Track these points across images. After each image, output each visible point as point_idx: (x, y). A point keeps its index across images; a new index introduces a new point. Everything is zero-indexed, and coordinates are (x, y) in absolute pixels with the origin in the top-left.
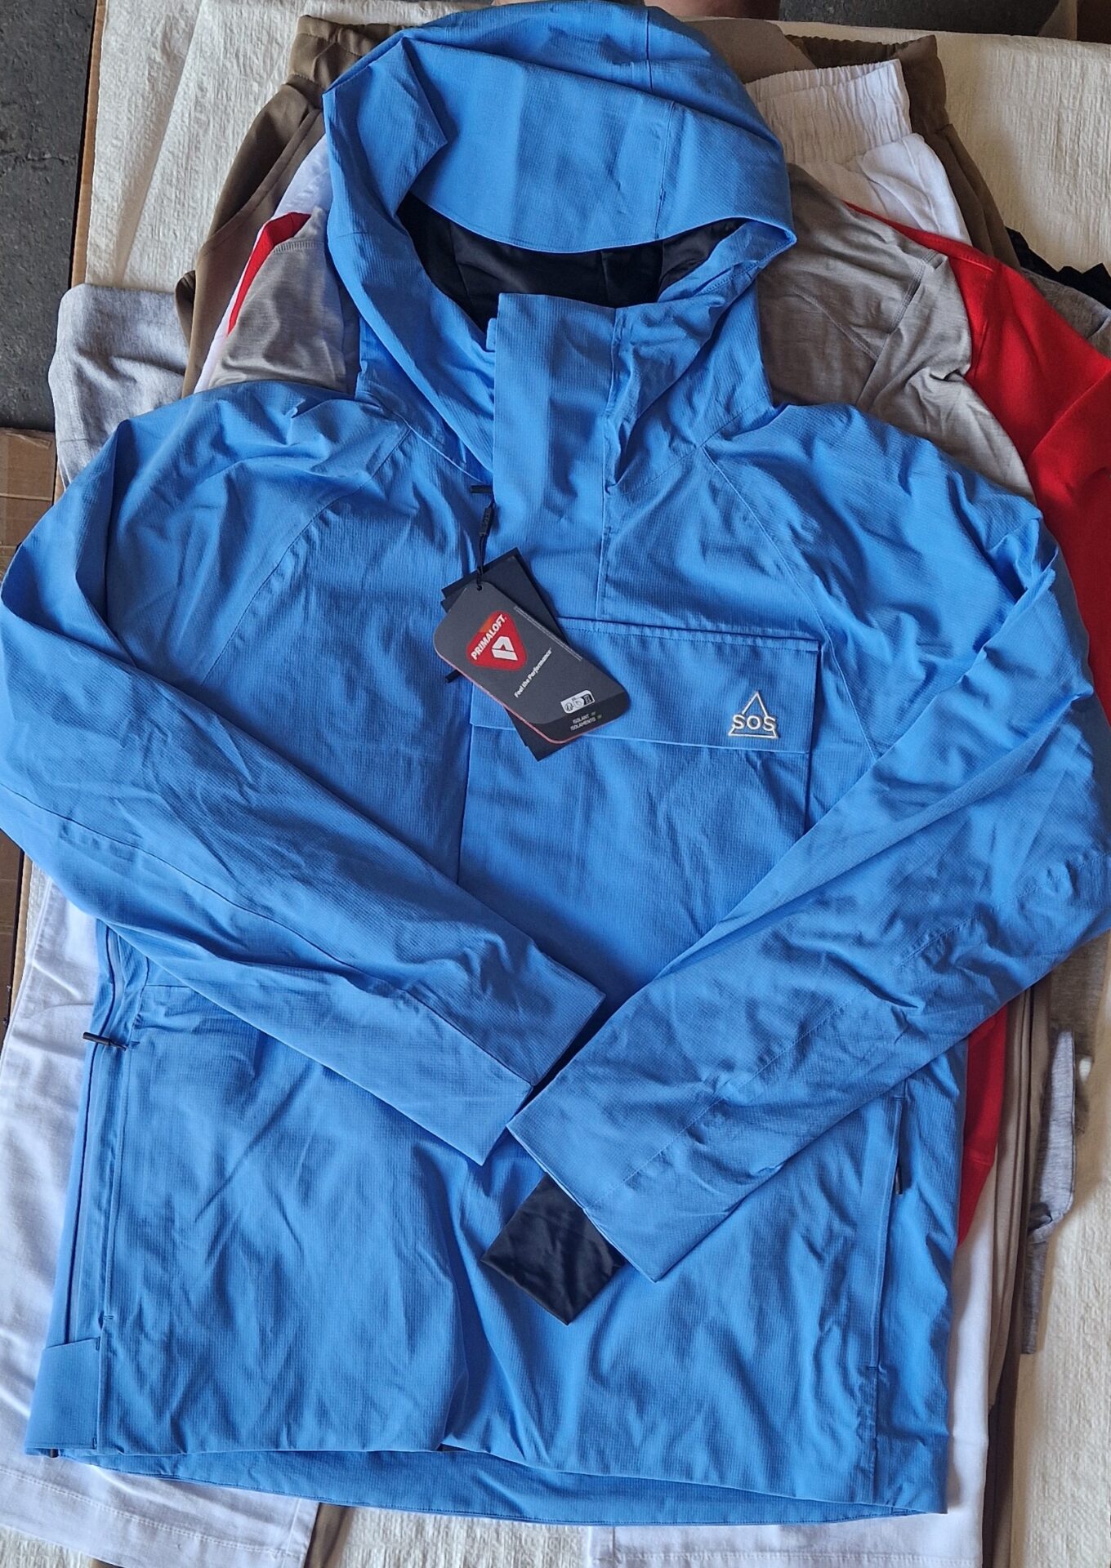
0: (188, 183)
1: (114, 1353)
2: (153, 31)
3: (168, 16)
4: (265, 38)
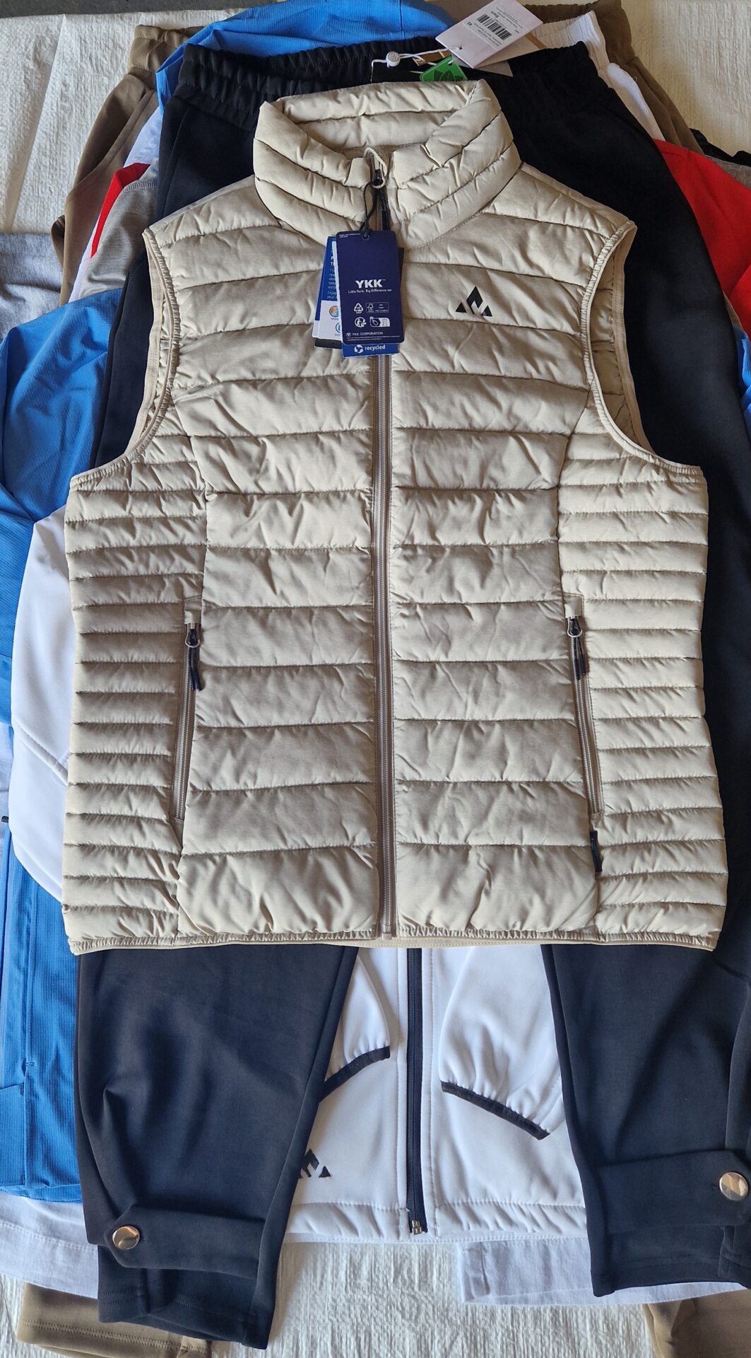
1: (36, 1096)
2: (26, 48)
3: (38, 37)
4: (111, 45)
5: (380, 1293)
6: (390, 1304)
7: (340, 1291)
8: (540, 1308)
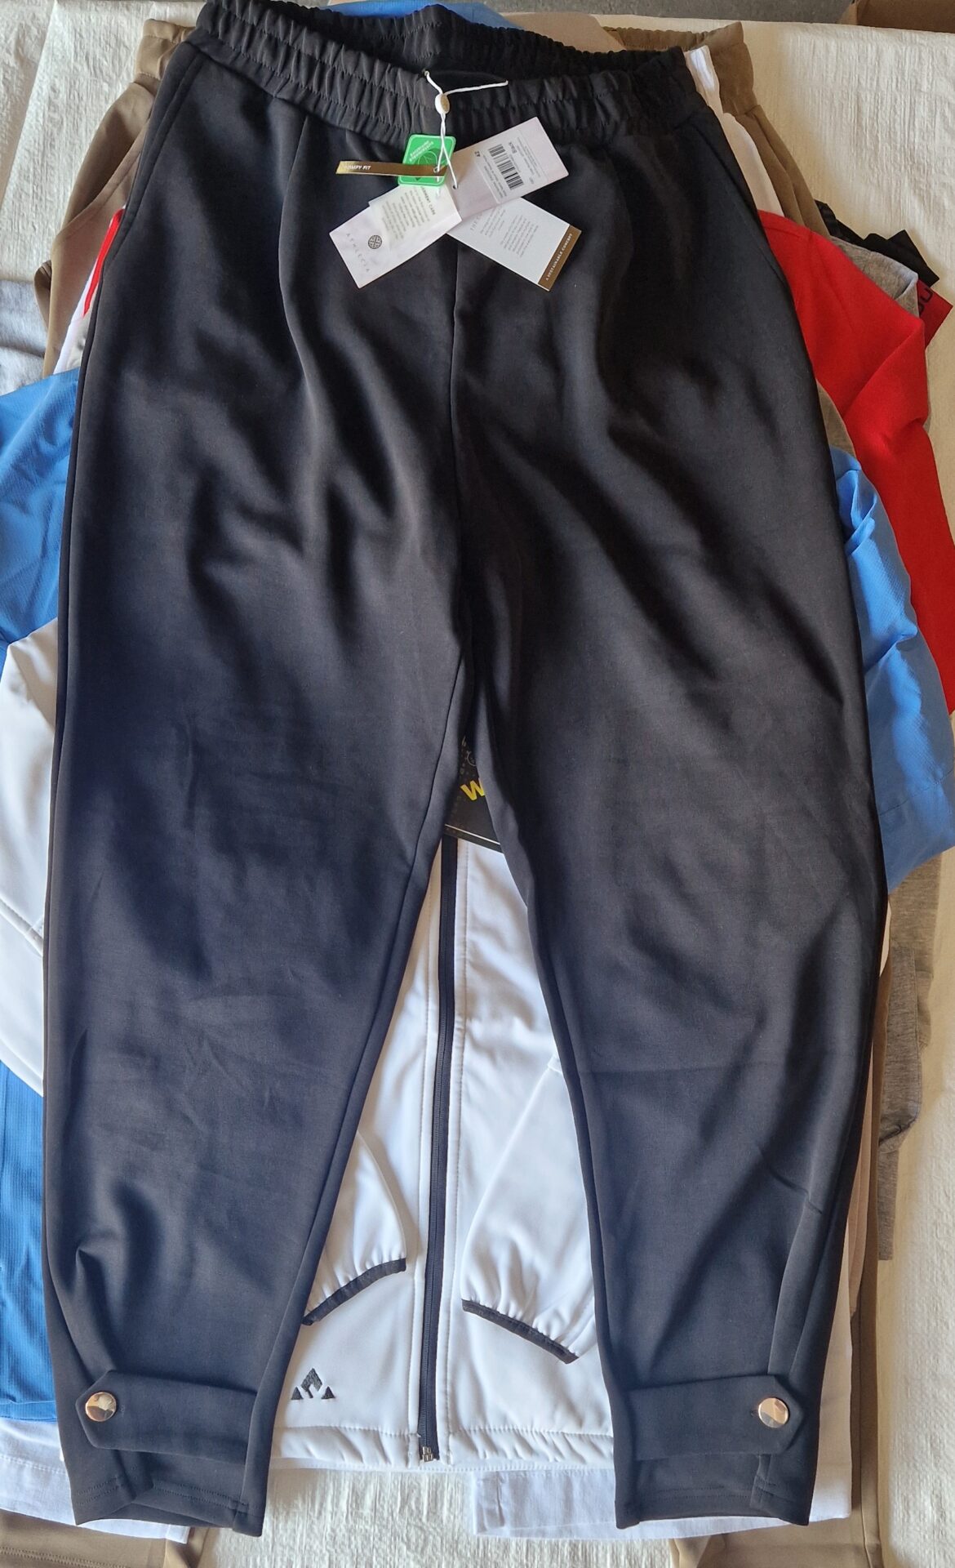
0: (44, 178)
2: (7, 38)
3: (21, 25)
4: (113, 42)
5: (384, 1523)
6: (395, 1535)
7: (340, 1521)
8: (558, 1542)
